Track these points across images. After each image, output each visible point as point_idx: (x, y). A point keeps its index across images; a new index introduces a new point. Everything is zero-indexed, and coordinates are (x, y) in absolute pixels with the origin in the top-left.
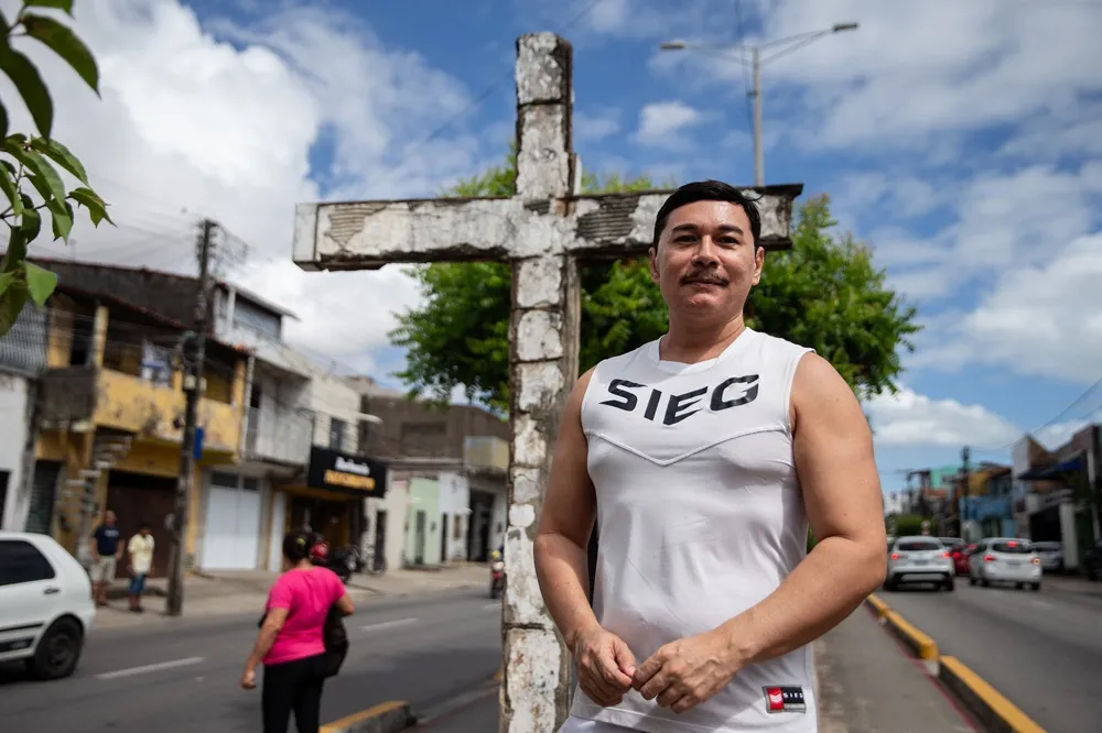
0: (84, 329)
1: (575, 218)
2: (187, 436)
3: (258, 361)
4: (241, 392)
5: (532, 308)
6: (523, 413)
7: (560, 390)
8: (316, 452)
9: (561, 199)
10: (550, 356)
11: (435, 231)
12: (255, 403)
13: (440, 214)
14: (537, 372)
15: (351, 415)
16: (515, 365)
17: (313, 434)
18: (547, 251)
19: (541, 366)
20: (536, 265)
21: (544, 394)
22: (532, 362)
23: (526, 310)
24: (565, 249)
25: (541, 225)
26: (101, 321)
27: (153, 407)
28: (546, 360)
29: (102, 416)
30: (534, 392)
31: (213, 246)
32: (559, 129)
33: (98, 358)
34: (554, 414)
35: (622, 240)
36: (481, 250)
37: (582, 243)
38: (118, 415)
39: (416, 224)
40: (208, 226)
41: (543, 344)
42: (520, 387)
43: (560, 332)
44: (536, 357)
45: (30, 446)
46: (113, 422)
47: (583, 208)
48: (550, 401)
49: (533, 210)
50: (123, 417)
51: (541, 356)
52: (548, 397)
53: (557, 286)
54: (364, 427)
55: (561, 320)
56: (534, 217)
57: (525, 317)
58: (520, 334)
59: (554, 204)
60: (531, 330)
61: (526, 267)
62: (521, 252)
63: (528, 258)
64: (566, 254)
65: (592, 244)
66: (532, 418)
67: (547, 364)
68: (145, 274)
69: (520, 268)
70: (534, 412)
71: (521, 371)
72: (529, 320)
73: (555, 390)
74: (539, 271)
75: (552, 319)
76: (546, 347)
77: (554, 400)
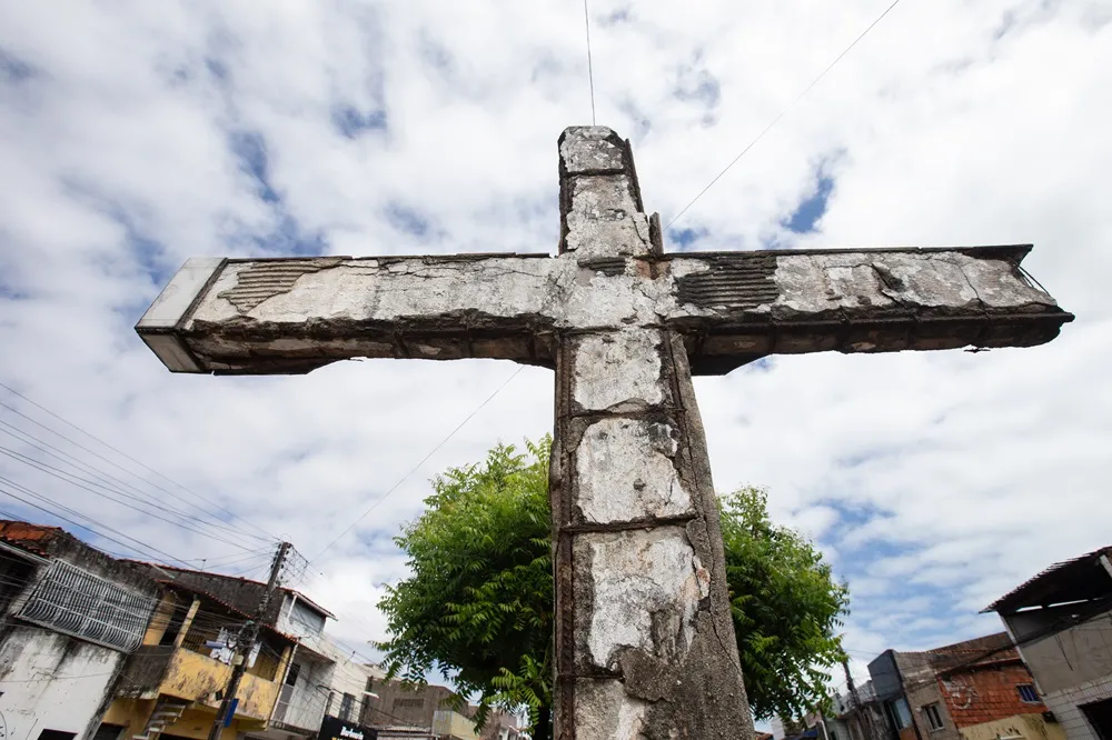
0: (180, 615)
1: (671, 280)
2: (224, 704)
3: (301, 646)
4: (282, 672)
5: (605, 414)
6: (601, 675)
7: (704, 604)
8: (328, 721)
9: (641, 258)
10: (660, 514)
11: (418, 293)
12: (291, 681)
13: (432, 272)
14: (630, 554)
15: (359, 692)
16: (569, 535)
17: (328, 707)
18: (627, 321)
19: (641, 538)
20: (609, 341)
21: (660, 613)
22: (615, 528)
23: (594, 416)
24: (662, 318)
25: (613, 288)
26: (193, 611)
27: (211, 680)
28: (653, 523)
29: (167, 688)
30: (629, 612)
31: (285, 559)
32: (626, 192)
33: (180, 639)
34: (698, 678)
35: (764, 308)
36: (500, 320)
37: (691, 310)
38: (181, 686)
39: (386, 285)
40: (285, 547)
41: (639, 487)
42: (589, 595)
43: (677, 460)
44: (626, 516)
45: (101, 711)
46: (175, 693)
47: (681, 269)
48: (680, 636)
49: (596, 270)
50: (184, 688)
51: (639, 514)
52: (673, 624)
53: (657, 374)
54: (367, 701)
55: (674, 435)
56: (599, 279)
57: (593, 430)
58: (583, 465)
59: (631, 263)
60: (608, 455)
61: (587, 345)
62: (576, 321)
63: (592, 331)
64: (664, 325)
65: (709, 313)
66: (632, 697)
67: (658, 532)
68: (242, 581)
69: (577, 346)
70: (634, 673)
71: (590, 551)
72: (602, 436)
73: (690, 604)
74: (616, 351)
75: (654, 435)
76: (647, 494)
77: (689, 633)
